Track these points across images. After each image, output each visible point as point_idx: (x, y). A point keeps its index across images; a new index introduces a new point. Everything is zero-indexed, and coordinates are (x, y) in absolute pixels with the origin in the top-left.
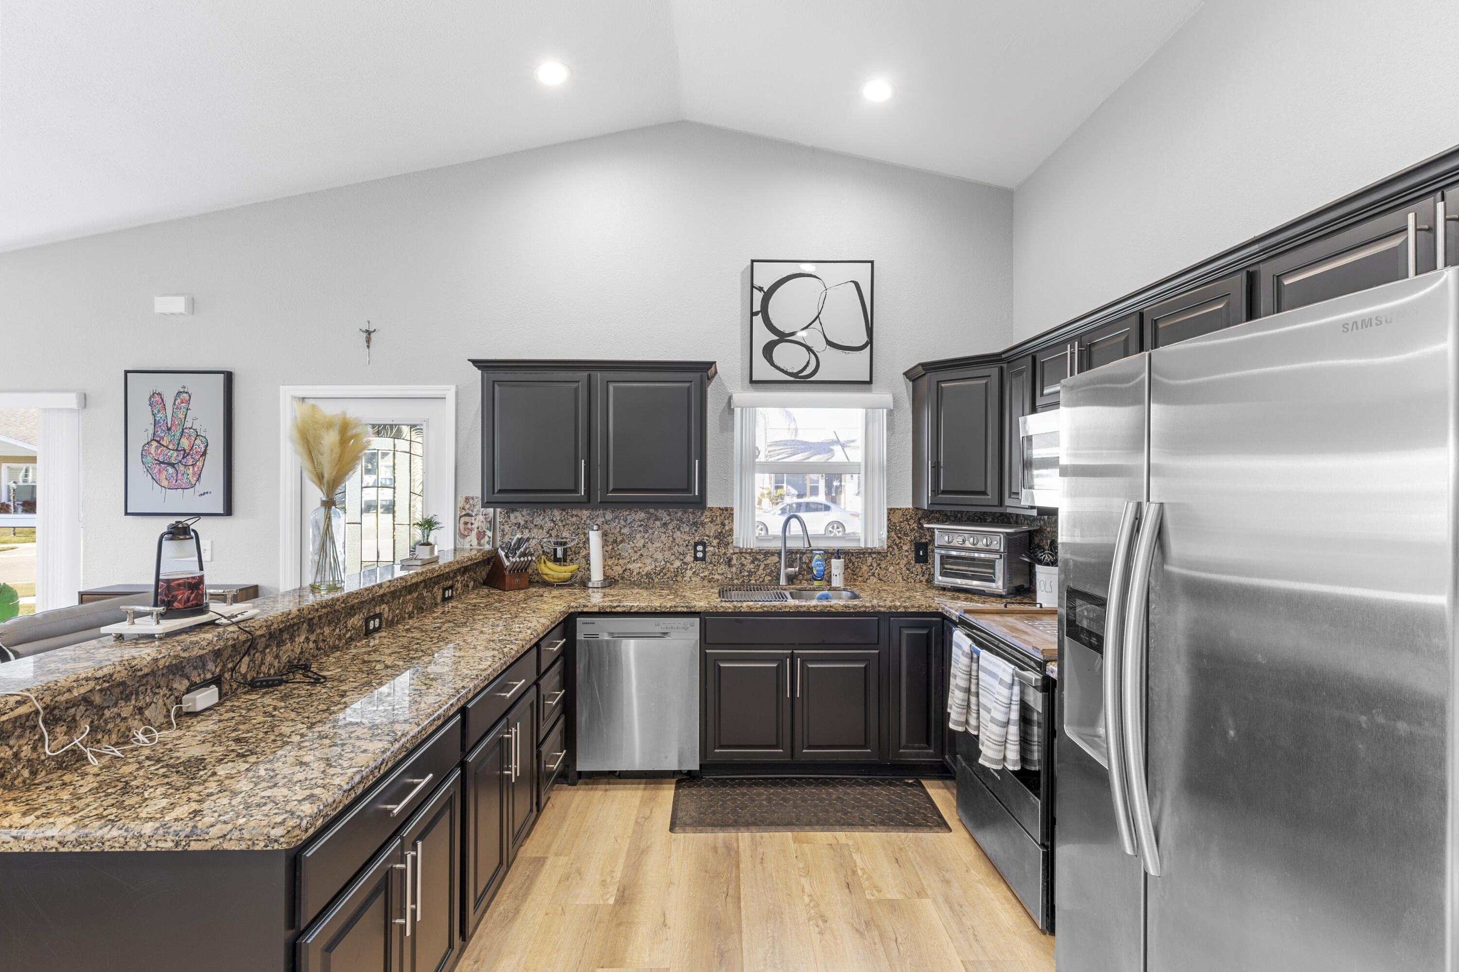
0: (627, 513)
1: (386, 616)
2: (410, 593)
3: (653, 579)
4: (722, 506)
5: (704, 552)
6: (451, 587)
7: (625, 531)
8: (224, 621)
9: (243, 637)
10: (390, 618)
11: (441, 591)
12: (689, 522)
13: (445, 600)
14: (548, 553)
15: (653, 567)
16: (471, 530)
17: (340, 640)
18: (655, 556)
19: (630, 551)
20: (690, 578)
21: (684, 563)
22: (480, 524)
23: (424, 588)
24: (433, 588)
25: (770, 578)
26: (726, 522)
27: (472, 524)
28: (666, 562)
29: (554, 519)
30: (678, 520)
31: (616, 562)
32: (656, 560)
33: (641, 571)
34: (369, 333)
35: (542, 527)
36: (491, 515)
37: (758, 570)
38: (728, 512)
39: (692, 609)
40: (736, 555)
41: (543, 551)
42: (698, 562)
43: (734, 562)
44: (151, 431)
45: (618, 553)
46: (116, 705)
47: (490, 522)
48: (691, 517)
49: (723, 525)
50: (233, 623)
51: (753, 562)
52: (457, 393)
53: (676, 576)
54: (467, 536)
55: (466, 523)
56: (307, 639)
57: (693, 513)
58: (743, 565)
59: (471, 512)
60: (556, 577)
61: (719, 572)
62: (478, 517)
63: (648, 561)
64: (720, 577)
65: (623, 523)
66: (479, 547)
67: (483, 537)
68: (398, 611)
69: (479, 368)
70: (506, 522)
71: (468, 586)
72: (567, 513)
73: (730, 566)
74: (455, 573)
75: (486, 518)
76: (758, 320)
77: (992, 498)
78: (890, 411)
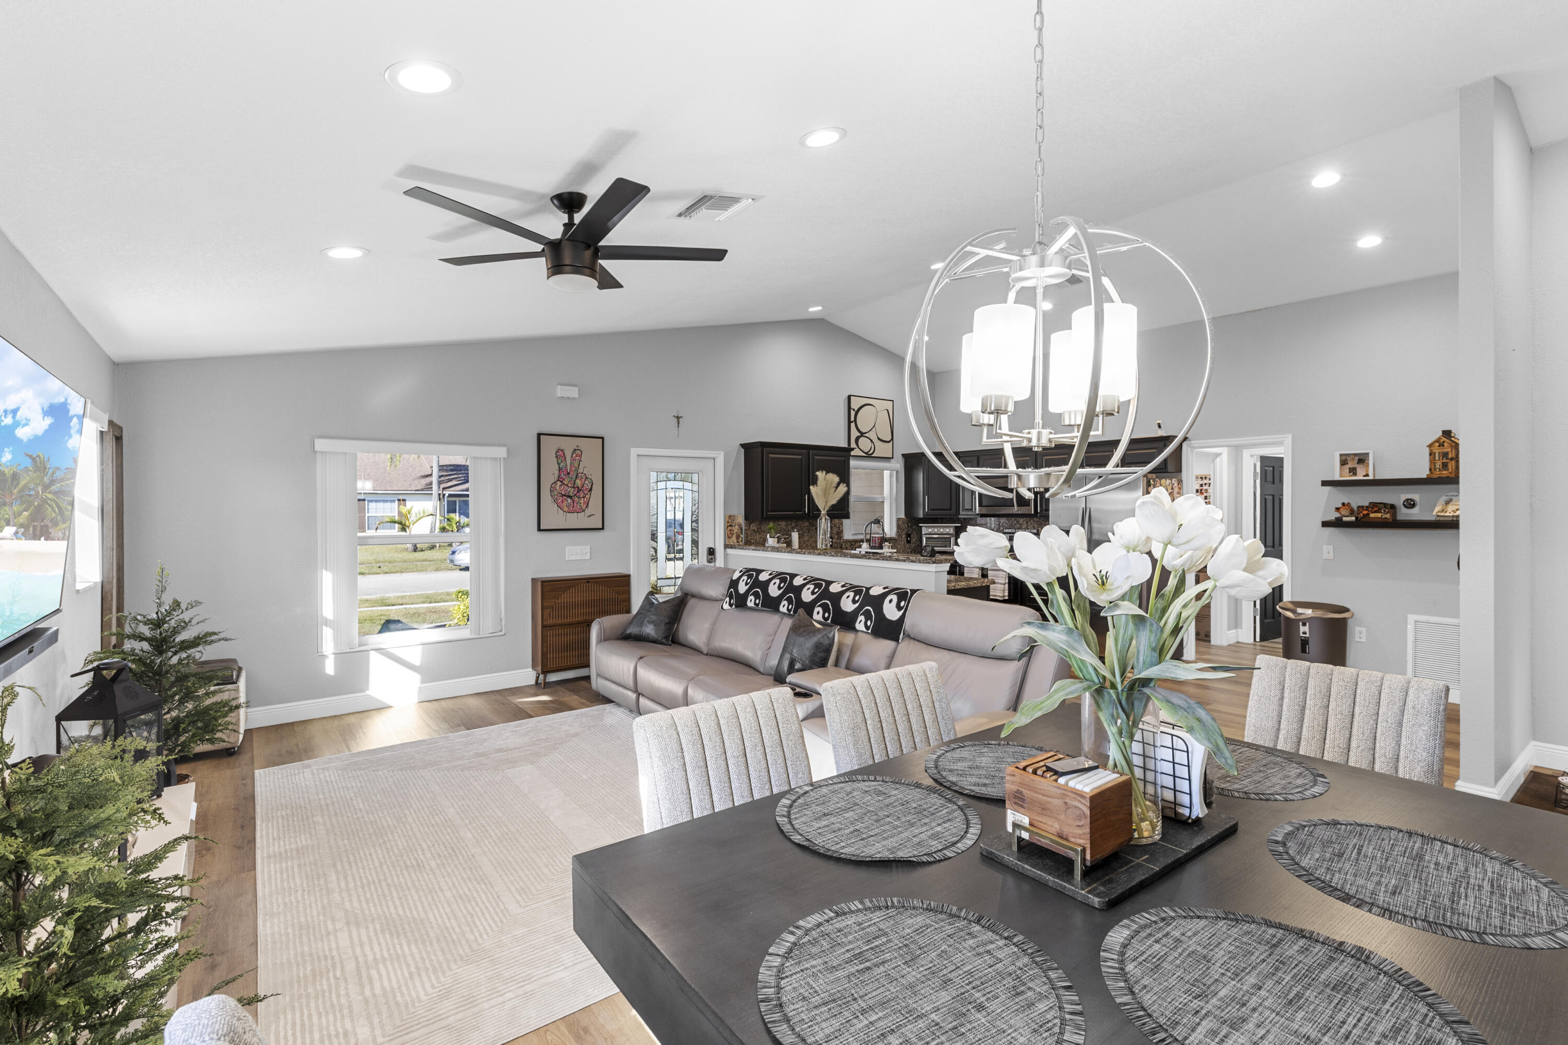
16: (733, 534)
22: (737, 530)
27: (733, 531)
34: (678, 418)
44: (557, 475)
54: (731, 537)
55: (730, 530)
59: (732, 524)
62: (736, 527)
76: (853, 425)
77: (953, 512)
78: (897, 472)
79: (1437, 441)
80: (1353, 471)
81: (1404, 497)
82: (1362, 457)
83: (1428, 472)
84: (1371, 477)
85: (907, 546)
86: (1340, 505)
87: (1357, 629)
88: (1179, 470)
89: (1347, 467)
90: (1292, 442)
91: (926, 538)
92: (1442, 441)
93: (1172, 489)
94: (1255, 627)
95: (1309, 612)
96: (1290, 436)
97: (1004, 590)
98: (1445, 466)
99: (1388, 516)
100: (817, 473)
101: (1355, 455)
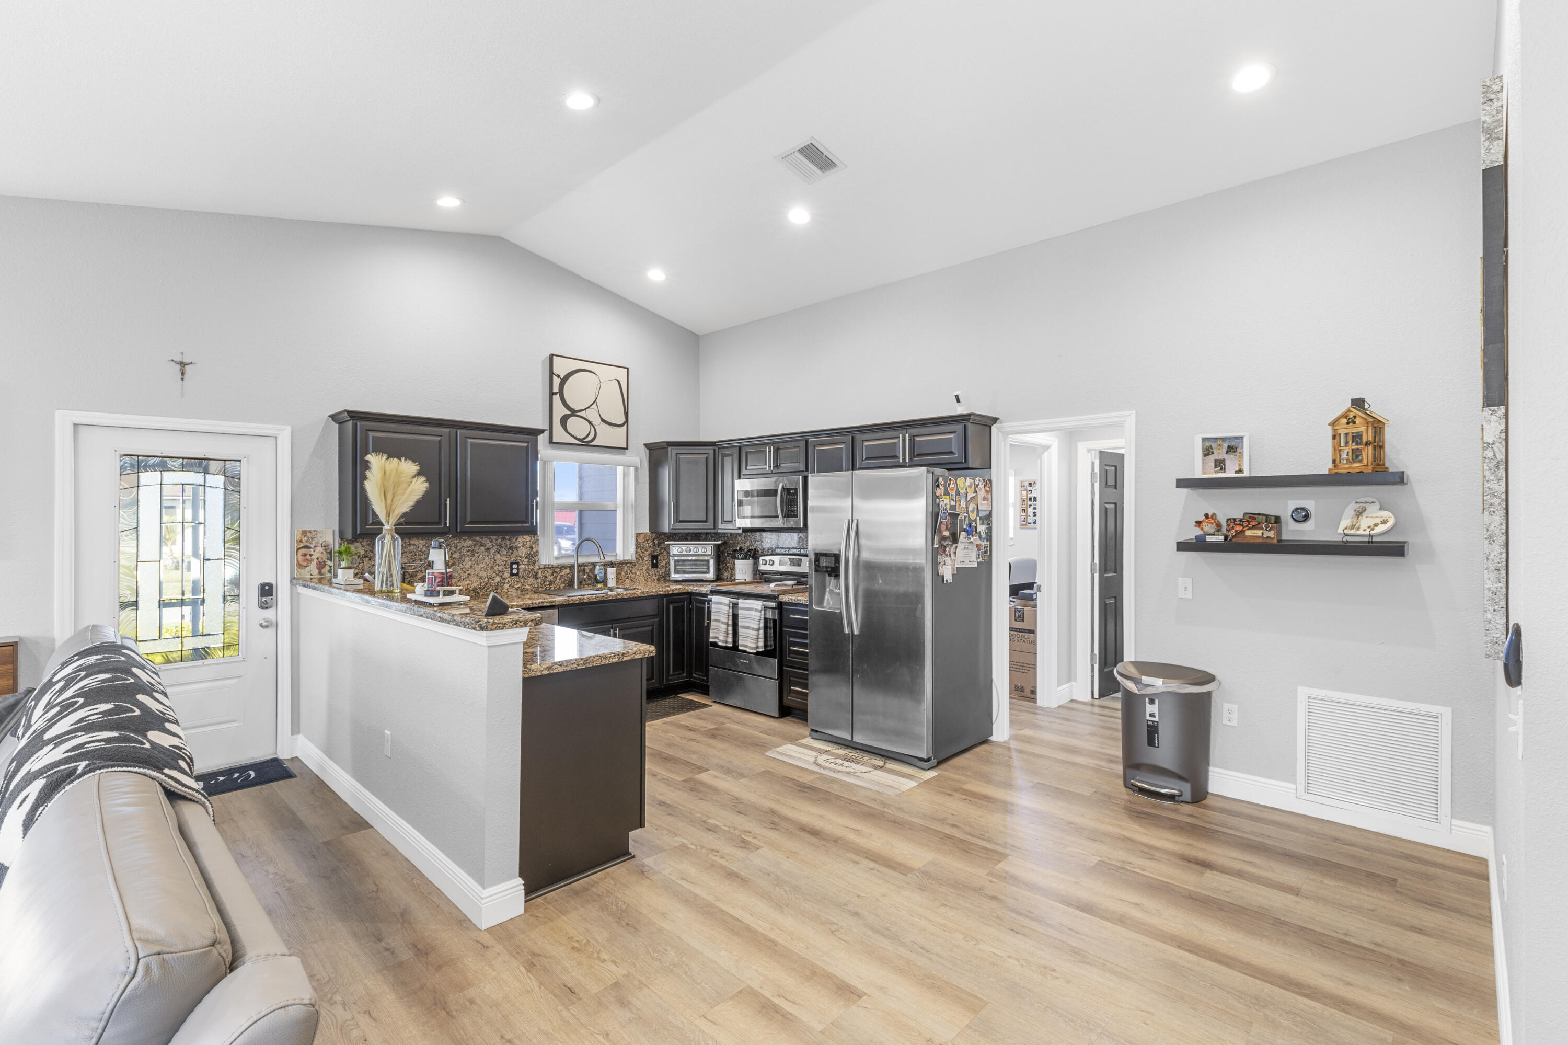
5: (518, 569)
7: (456, 555)
12: (506, 546)
15: (479, 583)
16: (311, 561)
19: (460, 572)
21: (502, 578)
25: (564, 585)
26: (534, 545)
27: (311, 555)
28: (489, 579)
30: (498, 545)
32: (481, 578)
34: (182, 364)
37: (556, 579)
38: (535, 539)
40: (541, 570)
42: (513, 577)
43: (539, 575)
48: (508, 543)
49: (533, 548)
51: (552, 574)
52: (293, 435)
53: (497, 589)
54: (306, 566)
55: (304, 555)
57: (509, 540)
58: (546, 576)
59: (309, 544)
61: (529, 583)
62: (317, 549)
63: (474, 579)
64: (529, 587)
65: (454, 549)
73: (537, 578)
76: (556, 398)
77: (710, 524)
78: (636, 469)
79: (1344, 416)
80: (1220, 464)
81: (1292, 505)
82: (1233, 444)
83: (1330, 465)
84: (1246, 474)
85: (653, 571)
86: (1202, 518)
87: (1226, 706)
88: (987, 465)
89: (1212, 458)
90: (1137, 422)
91: (676, 561)
92: (1351, 415)
93: (975, 492)
94: (1093, 677)
95: (1158, 684)
96: (1134, 412)
97: (758, 638)
98: (1356, 455)
99: (1271, 534)
100: (369, 457)
101: (1223, 439)
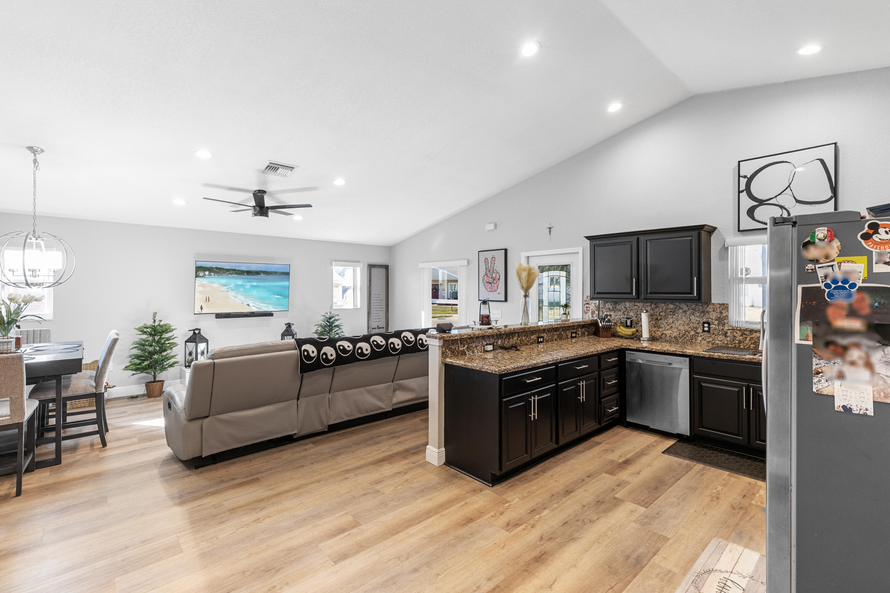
0: (663, 305)
1: (545, 338)
2: (556, 331)
3: (678, 340)
4: (721, 302)
5: (709, 327)
6: (575, 333)
7: (662, 314)
8: (494, 328)
9: (498, 333)
10: (547, 339)
11: (570, 333)
12: (699, 311)
13: (572, 337)
14: (623, 323)
15: (678, 333)
16: (589, 310)
17: (528, 342)
18: (679, 328)
19: (665, 324)
20: (700, 341)
21: (696, 332)
22: (593, 308)
23: (562, 331)
24: (566, 331)
25: (754, 346)
26: (723, 311)
27: (589, 308)
28: (686, 332)
29: (626, 307)
30: (692, 309)
31: (658, 329)
32: (680, 330)
33: (671, 335)
34: (550, 228)
35: (620, 311)
36: (598, 304)
37: (746, 340)
38: (725, 307)
39: (685, 353)
40: (730, 331)
41: (621, 322)
42: (705, 333)
43: (729, 334)
44: (485, 272)
45: (658, 325)
46: (472, 343)
47: (597, 307)
48: (701, 308)
49: (721, 313)
50: (496, 329)
51: (742, 335)
52: (583, 250)
53: (692, 339)
54: (587, 313)
55: (587, 307)
56: (517, 339)
57: (702, 306)
58: (735, 337)
59: (589, 302)
60: (624, 333)
61: (719, 340)
62: (592, 305)
63: (675, 330)
64: (719, 343)
65: (661, 310)
66: (592, 318)
67: (594, 314)
68: (550, 337)
69: (589, 240)
70: (604, 307)
71: (585, 334)
72: (632, 304)
73: (726, 336)
74: (577, 327)
75: (595, 305)
76: (744, 194)
